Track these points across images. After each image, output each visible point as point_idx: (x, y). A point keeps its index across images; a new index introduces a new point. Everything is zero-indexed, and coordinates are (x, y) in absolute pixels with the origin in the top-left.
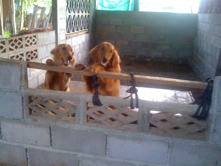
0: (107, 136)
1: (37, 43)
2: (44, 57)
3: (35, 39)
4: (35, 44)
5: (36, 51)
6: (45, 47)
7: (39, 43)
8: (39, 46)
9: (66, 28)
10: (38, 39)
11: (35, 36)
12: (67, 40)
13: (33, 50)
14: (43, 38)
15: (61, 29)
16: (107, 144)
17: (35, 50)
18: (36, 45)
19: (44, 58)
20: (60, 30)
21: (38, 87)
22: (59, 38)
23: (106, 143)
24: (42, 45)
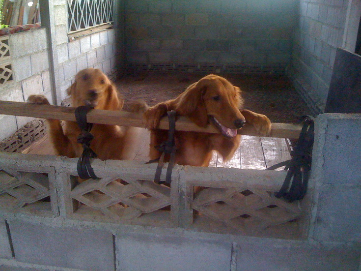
0: (114, 237)
1: (10, 53)
2: (25, 77)
3: (5, 46)
4: (8, 54)
5: (9, 67)
6: (27, 60)
7: (15, 53)
8: (15, 59)
9: (67, 23)
10: (12, 46)
11: (6, 42)
12: (70, 44)
13: (3, 67)
14: (23, 44)
15: (57, 24)
16: (116, 252)
17: (6, 67)
18: (8, 57)
19: (25, 79)
20: (55, 26)
21: (17, 131)
22: (53, 41)
23: (115, 250)
24: (21, 57)
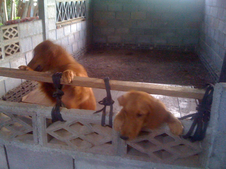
7: (21, 35)
9: (56, 17)
10: (20, 30)
11: (16, 28)
12: (58, 30)
13: (14, 44)
17: (16, 44)
18: (17, 37)
19: (28, 51)
20: (48, 19)
21: (22, 84)
24: (25, 37)
